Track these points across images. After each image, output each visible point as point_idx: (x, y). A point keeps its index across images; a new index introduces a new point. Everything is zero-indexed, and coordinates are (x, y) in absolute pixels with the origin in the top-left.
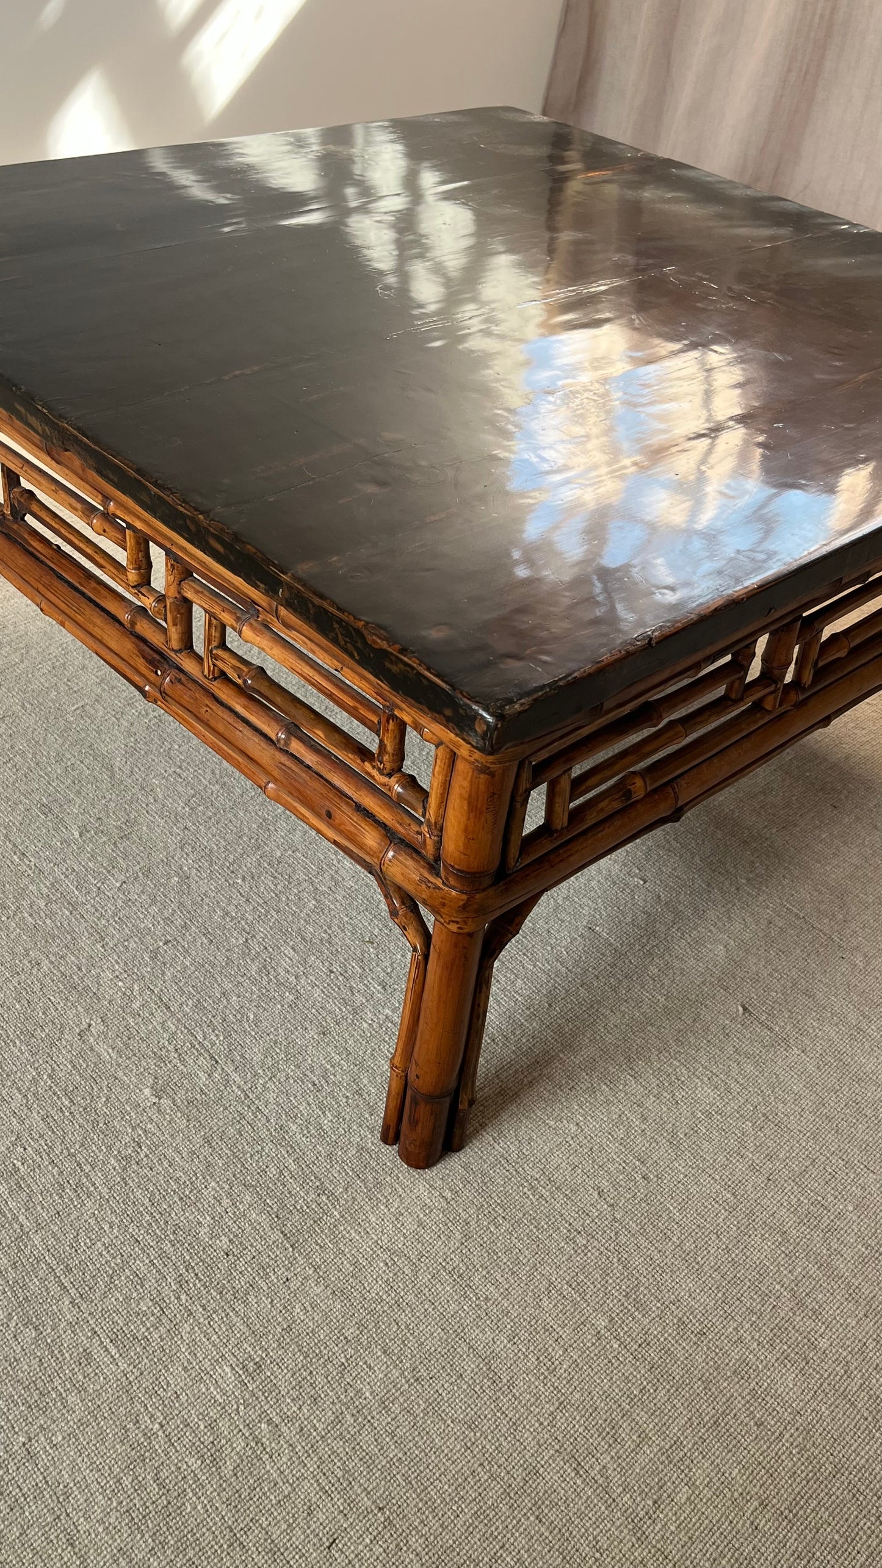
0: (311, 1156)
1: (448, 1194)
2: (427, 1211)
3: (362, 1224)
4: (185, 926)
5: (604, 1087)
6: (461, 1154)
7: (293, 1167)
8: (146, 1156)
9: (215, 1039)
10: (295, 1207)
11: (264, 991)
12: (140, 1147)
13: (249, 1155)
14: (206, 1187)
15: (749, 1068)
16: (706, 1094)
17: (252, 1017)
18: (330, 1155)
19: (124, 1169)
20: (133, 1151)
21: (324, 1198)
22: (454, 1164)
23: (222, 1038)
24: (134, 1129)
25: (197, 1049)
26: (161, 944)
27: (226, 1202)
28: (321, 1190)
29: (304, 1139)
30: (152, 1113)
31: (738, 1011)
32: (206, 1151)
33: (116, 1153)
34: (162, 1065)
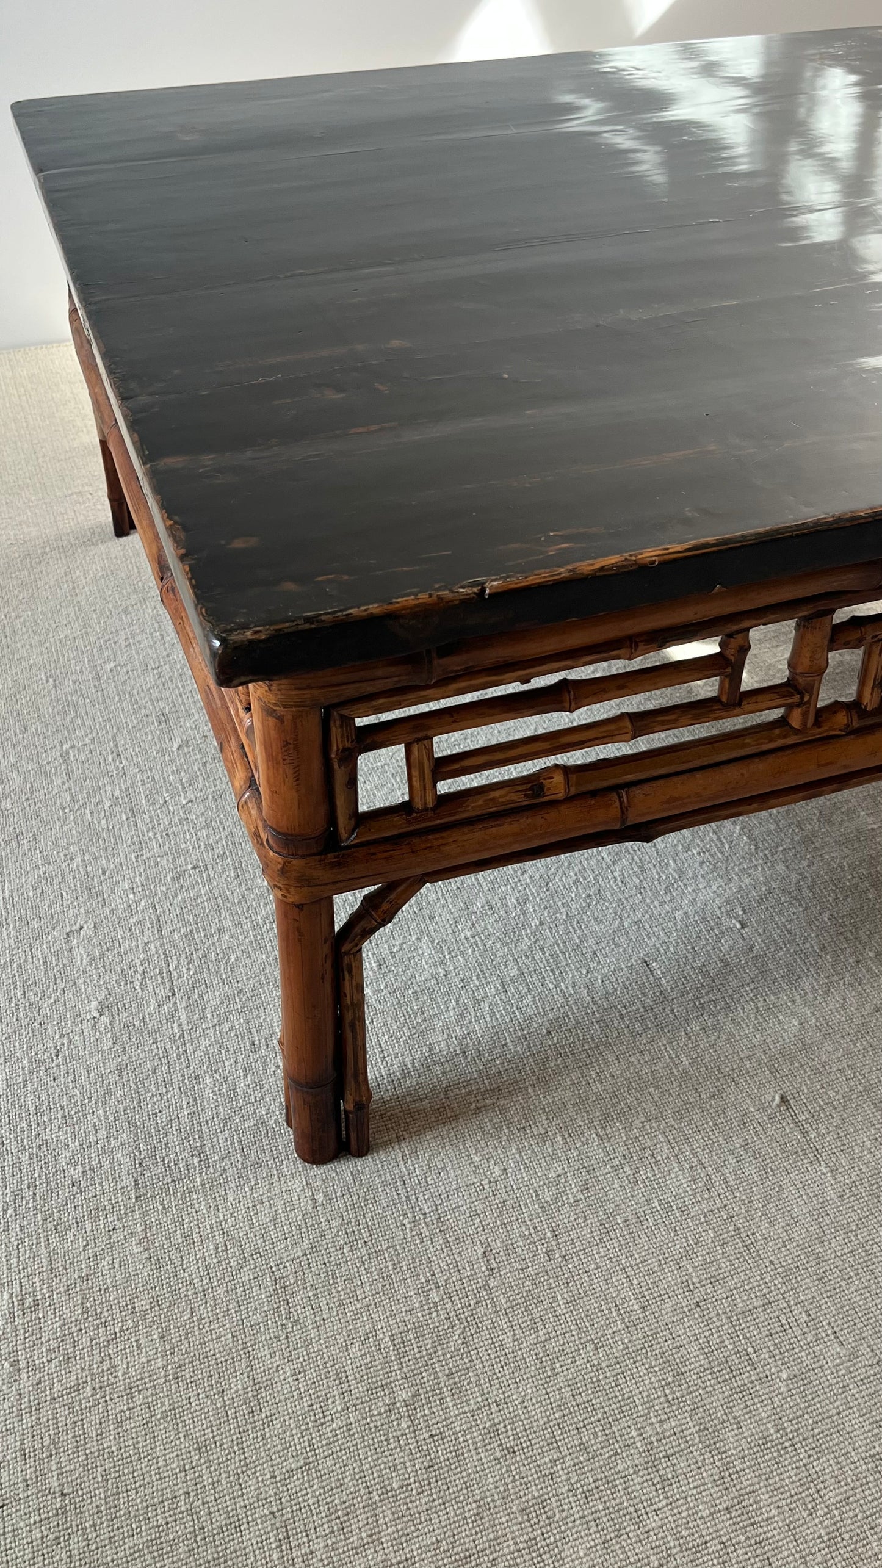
0: (208, 1114)
1: (320, 1198)
2: (288, 1209)
3: (218, 1199)
4: (222, 857)
5: (559, 1138)
6: (360, 1162)
7: (185, 1120)
8: (58, 1066)
9: (185, 971)
10: (163, 1160)
11: (259, 937)
12: (57, 1056)
13: (150, 1094)
14: (93, 1112)
15: (750, 1169)
16: (678, 1182)
17: (233, 960)
18: (226, 1120)
19: (31, 1072)
20: (48, 1058)
21: (196, 1160)
22: (345, 1170)
23: (191, 973)
24: (62, 1036)
25: (163, 978)
26: (189, 867)
27: (102, 1133)
28: (199, 1152)
29: (211, 1095)
30: (87, 1027)
31: (773, 1100)
32: (113, 1078)
33: (33, 1054)
34: (122, 983)
